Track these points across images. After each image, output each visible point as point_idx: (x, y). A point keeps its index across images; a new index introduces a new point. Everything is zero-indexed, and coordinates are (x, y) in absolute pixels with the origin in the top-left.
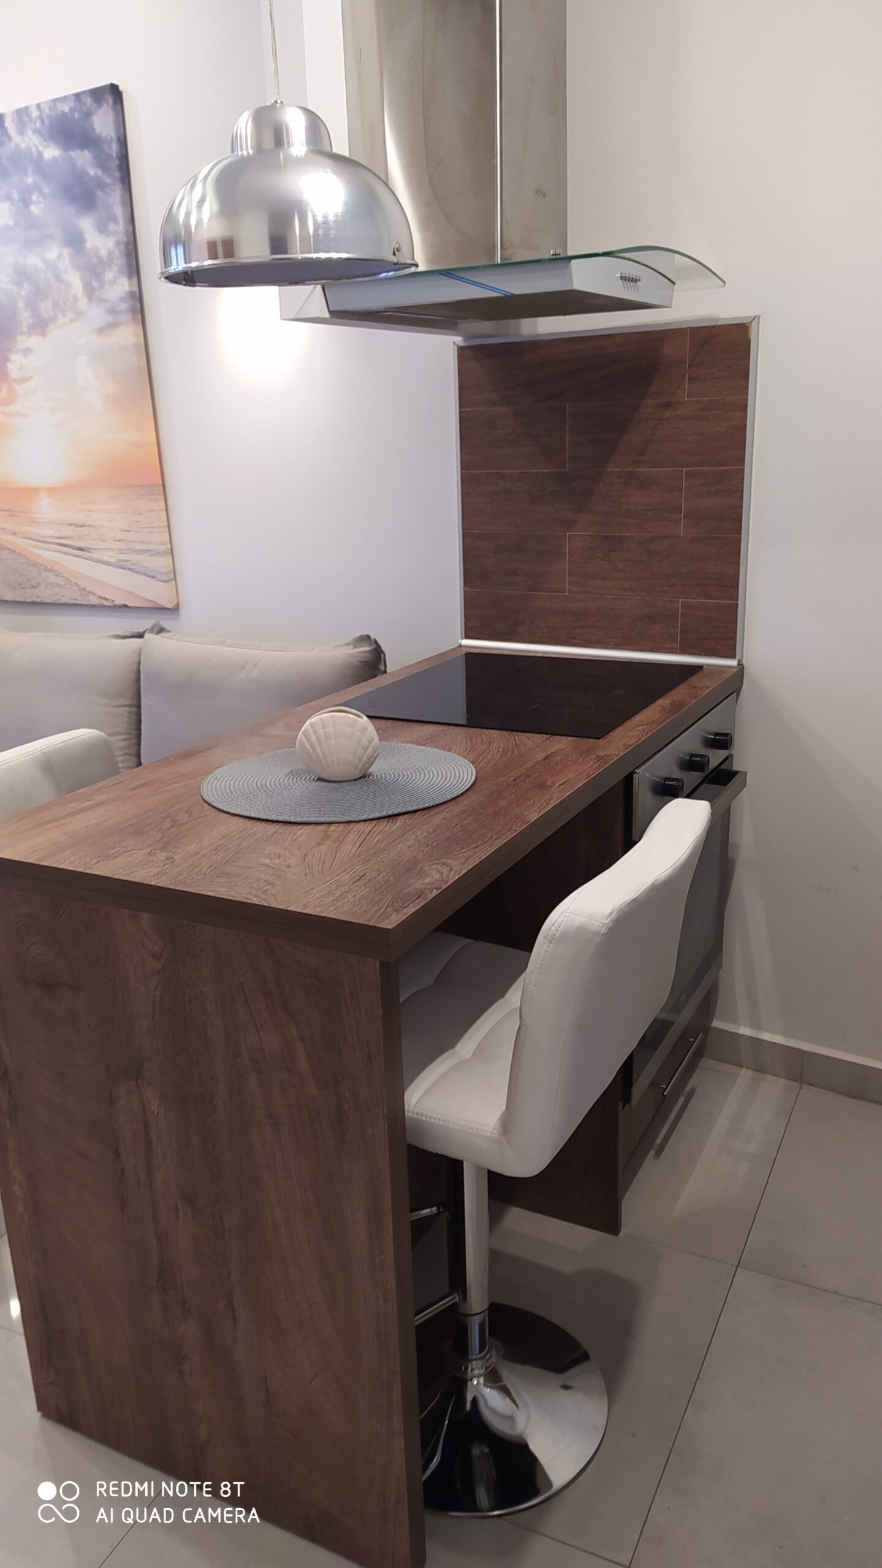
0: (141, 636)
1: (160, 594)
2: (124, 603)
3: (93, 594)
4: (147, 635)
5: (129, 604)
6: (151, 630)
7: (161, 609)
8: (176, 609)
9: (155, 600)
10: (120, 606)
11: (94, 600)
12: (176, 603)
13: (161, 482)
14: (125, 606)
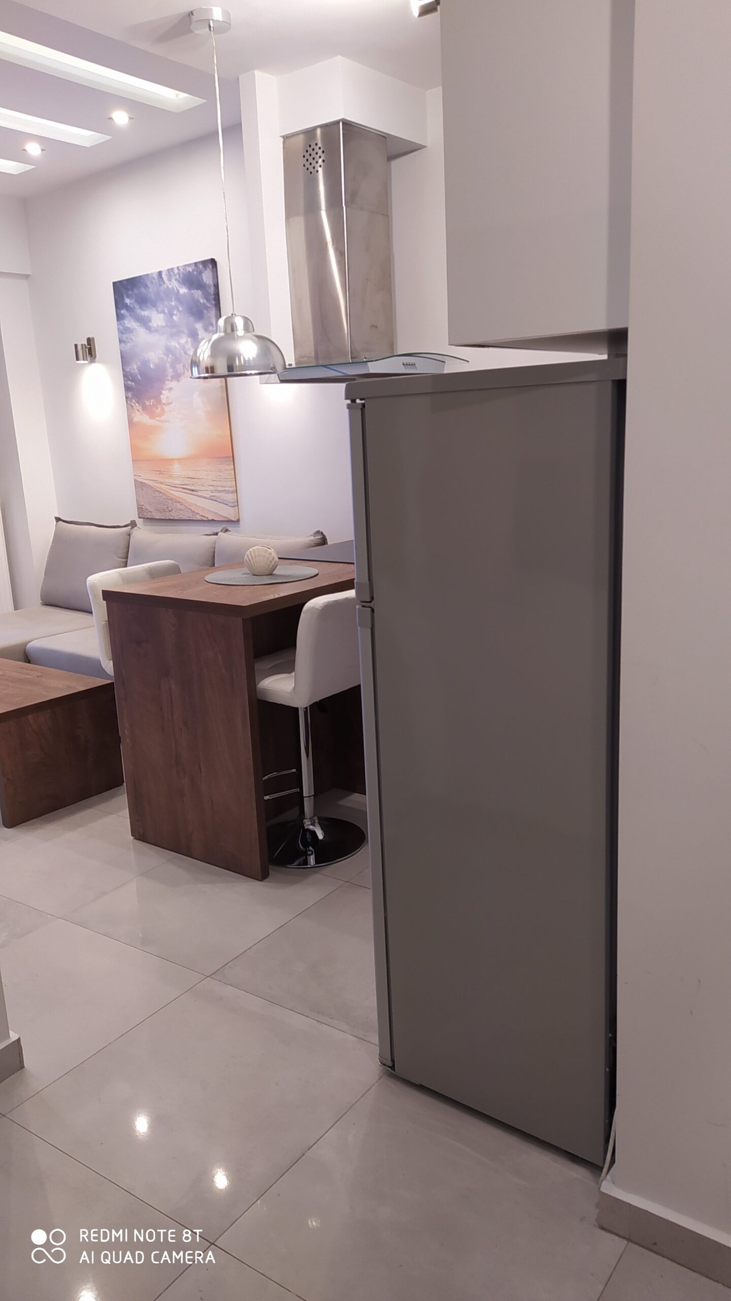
0: (216, 534)
1: (229, 513)
2: (213, 518)
3: (198, 514)
4: (220, 533)
5: (215, 519)
6: (222, 531)
7: (230, 521)
8: (238, 521)
9: (227, 516)
10: (211, 520)
11: (199, 517)
12: (238, 518)
13: (231, 455)
14: (213, 520)
